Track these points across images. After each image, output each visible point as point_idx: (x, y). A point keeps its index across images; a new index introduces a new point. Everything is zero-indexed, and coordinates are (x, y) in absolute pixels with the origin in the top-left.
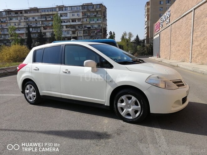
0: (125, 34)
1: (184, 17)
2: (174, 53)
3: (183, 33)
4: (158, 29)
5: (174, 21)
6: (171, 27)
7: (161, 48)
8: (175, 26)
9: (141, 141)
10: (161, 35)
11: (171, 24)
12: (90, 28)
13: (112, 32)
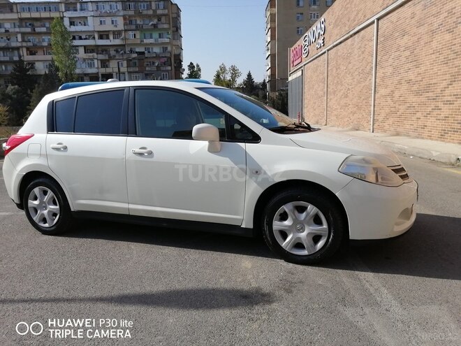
0: (223, 69)
1: (357, 35)
2: (335, 113)
3: (355, 68)
4: (299, 60)
5: (335, 44)
6: (328, 55)
7: (306, 102)
8: (336, 53)
9: (343, 301)
10: (305, 72)
11: (328, 50)
12: (143, 53)
13: (195, 65)
